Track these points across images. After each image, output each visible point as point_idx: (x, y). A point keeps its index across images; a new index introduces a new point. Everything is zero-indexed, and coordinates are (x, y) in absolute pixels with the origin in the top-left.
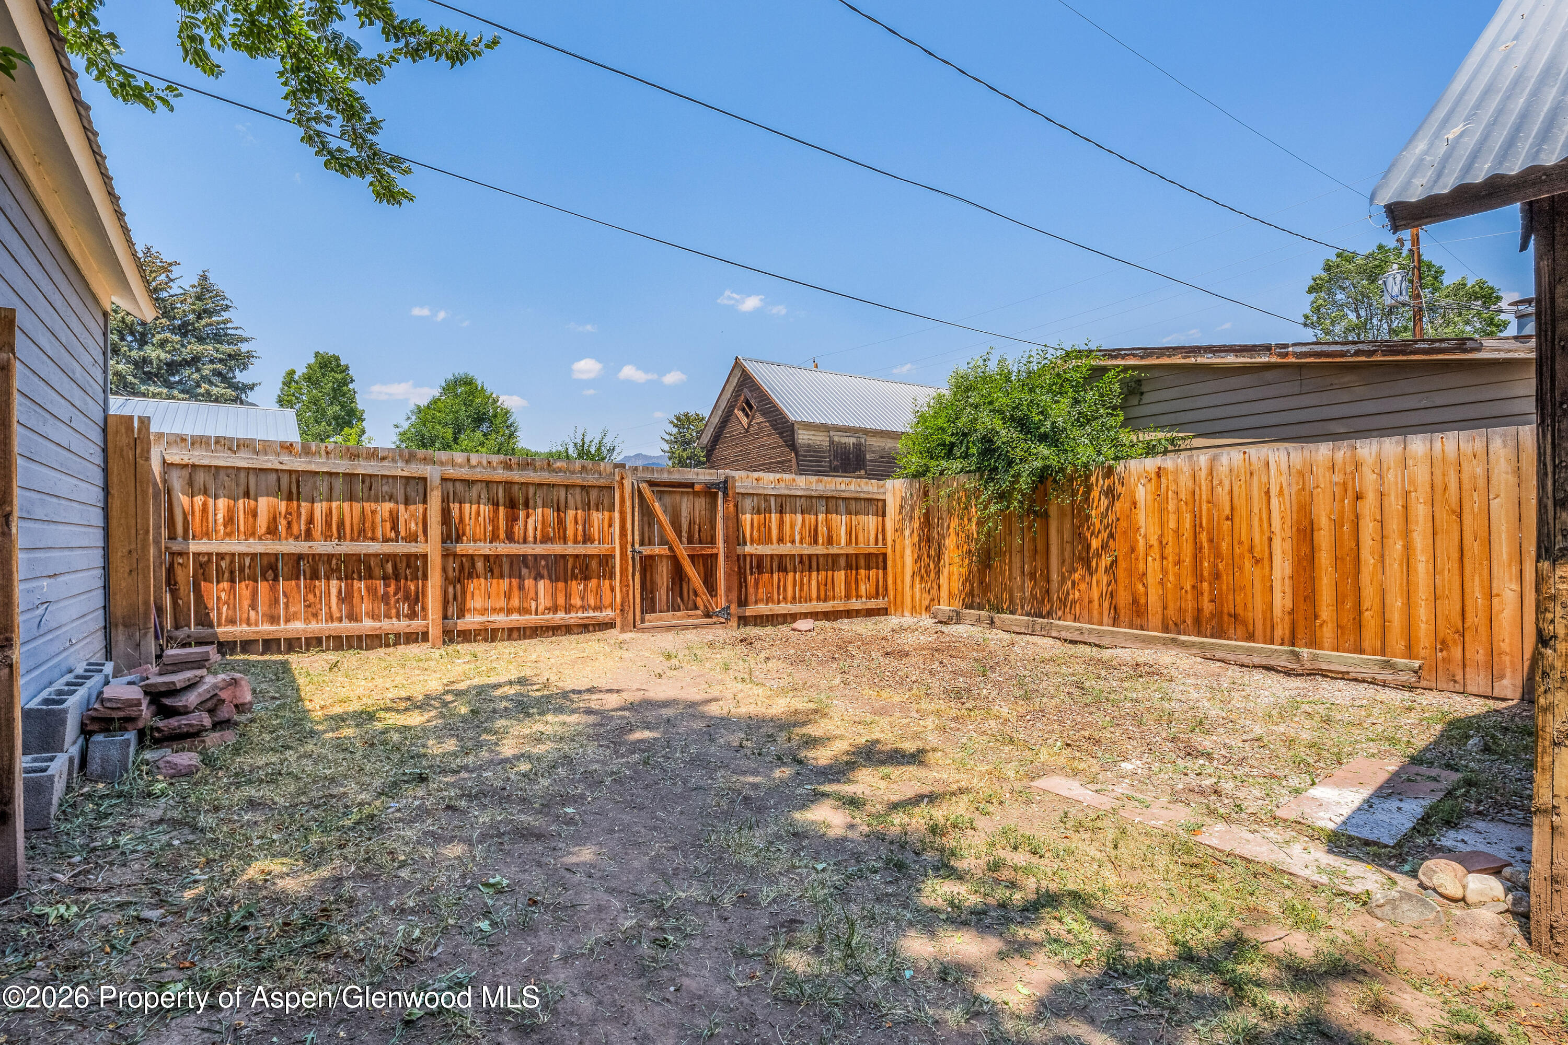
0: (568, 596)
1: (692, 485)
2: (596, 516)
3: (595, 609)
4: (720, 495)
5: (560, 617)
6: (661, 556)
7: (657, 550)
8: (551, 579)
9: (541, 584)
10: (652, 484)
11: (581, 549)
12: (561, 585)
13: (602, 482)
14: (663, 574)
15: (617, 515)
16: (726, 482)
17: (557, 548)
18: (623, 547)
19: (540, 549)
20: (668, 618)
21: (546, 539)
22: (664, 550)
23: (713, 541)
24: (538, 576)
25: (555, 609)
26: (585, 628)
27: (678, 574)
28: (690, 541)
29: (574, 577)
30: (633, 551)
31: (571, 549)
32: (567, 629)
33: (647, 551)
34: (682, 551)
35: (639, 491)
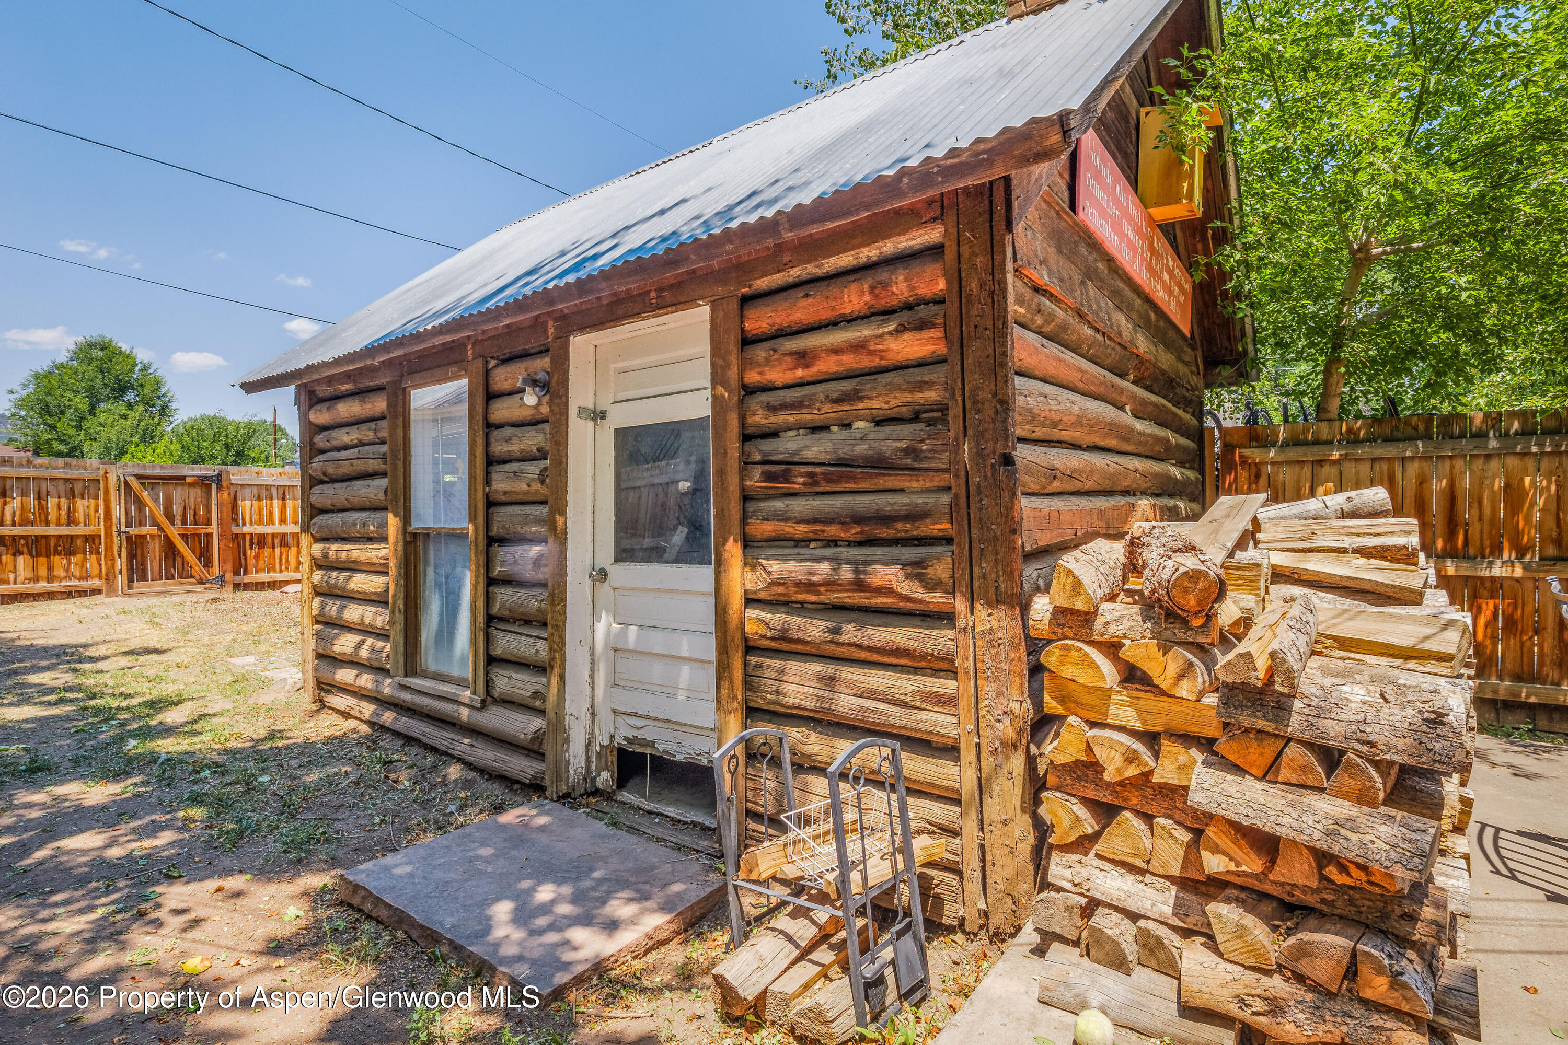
0: (50, 568)
1: (184, 478)
2: (81, 504)
3: (80, 579)
4: (214, 486)
5: (42, 586)
6: (152, 536)
7: (147, 530)
8: (31, 555)
9: (20, 560)
10: (138, 477)
11: (64, 530)
12: (42, 560)
13: (86, 476)
14: (155, 550)
15: (101, 502)
16: (220, 475)
17: (38, 530)
18: (108, 528)
19: (18, 531)
20: (158, 586)
21: (25, 522)
22: (154, 530)
23: (208, 523)
24: (17, 553)
25: (36, 580)
26: (68, 594)
27: (170, 551)
28: (184, 522)
29: (57, 553)
30: (119, 532)
31: (52, 530)
32: (51, 596)
33: (134, 531)
34: (174, 532)
35: (126, 483)
